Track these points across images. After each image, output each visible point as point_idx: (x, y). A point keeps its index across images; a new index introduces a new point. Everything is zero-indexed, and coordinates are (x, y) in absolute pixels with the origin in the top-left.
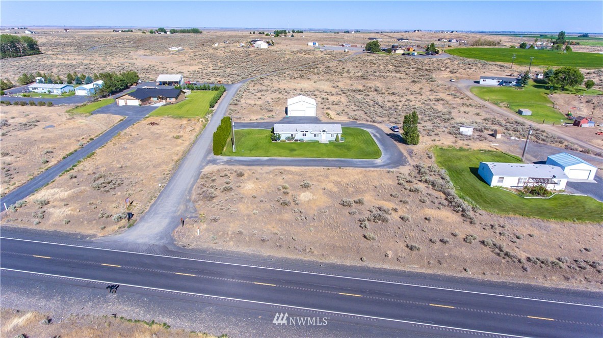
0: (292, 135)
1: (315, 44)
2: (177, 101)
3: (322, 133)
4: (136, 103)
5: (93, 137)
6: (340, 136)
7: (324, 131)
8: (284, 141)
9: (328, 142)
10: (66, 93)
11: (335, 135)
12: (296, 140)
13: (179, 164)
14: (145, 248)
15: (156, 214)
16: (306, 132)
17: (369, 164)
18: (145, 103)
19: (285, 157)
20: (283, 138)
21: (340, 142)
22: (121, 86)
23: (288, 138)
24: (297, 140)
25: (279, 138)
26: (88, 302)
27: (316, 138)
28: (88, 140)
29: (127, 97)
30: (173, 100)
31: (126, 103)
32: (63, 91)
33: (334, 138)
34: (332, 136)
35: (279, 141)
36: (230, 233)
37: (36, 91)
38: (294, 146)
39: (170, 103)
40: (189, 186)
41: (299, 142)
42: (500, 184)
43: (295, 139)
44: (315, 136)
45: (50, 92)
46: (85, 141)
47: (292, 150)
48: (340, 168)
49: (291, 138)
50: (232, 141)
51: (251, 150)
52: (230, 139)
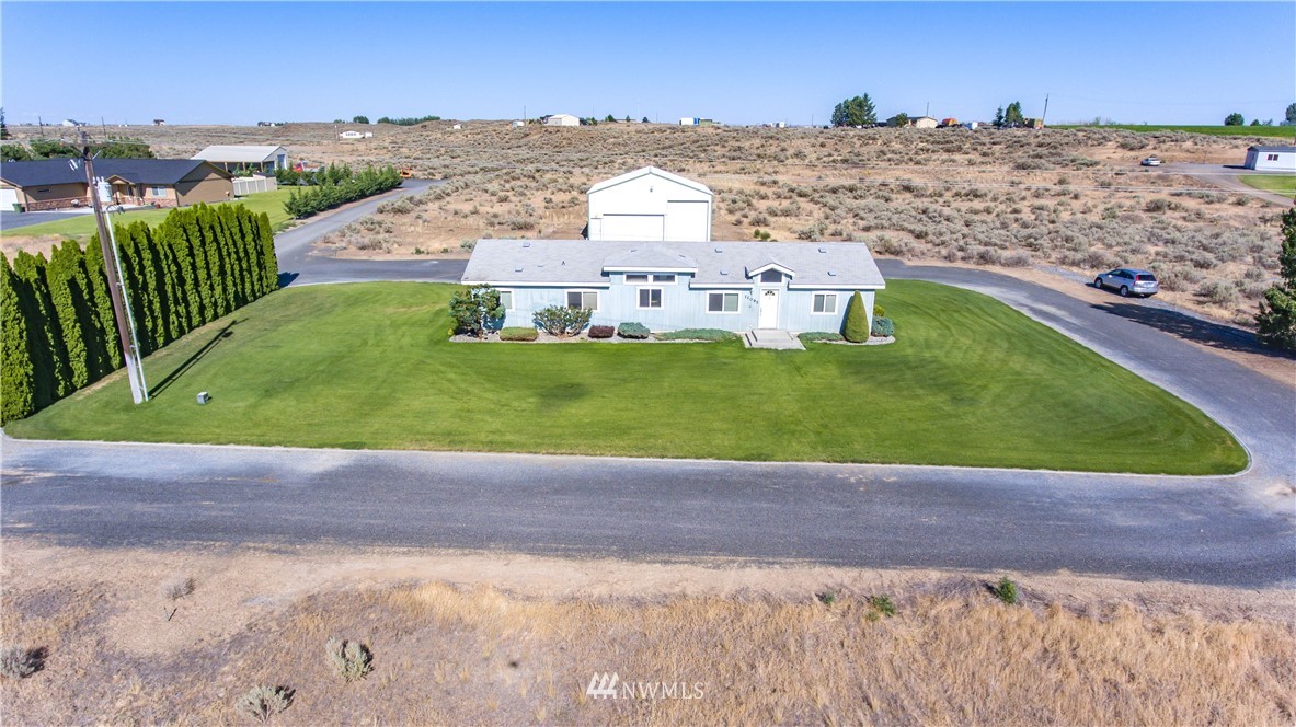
0: (575, 301)
3: (758, 285)
6: (868, 301)
7: (772, 276)
8: (524, 338)
9: (798, 345)
11: (842, 301)
12: (599, 333)
16: (657, 278)
19: (492, 446)
20: (519, 313)
21: (873, 341)
23: (551, 320)
24: (606, 332)
25: (497, 320)
27: (723, 321)
30: (168, 195)
33: (830, 321)
34: (819, 307)
35: (495, 338)
38: (580, 368)
41: (615, 339)
43: (595, 321)
44: (716, 303)
47: (562, 394)
48: (1004, 593)
49: (570, 317)
50: (225, 333)
51: (269, 392)
52: (223, 322)
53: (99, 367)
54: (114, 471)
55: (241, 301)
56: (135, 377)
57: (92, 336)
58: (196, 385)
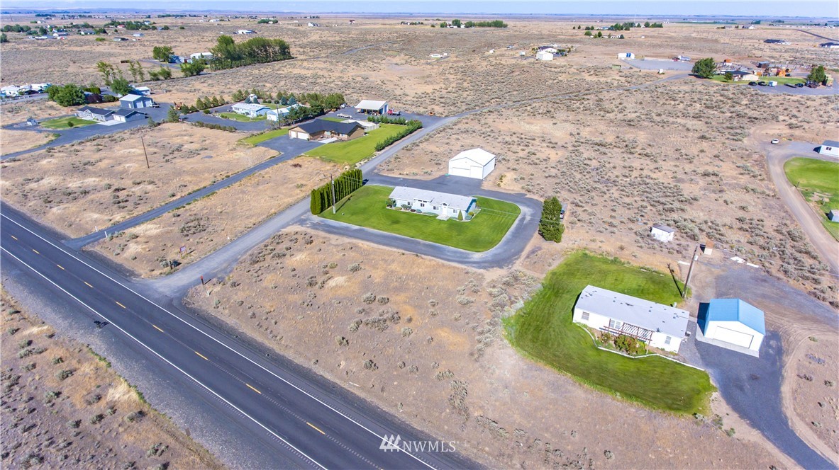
0: (409, 203)
1: (629, 55)
2: (350, 138)
3: (442, 205)
4: (304, 136)
5: (230, 174)
6: (463, 213)
7: (445, 205)
8: (400, 209)
9: (446, 219)
10: (261, 115)
11: (458, 212)
12: (412, 210)
13: (270, 217)
14: (157, 296)
15: (197, 267)
16: (424, 201)
17: (461, 257)
18: (315, 137)
19: (378, 229)
20: (399, 204)
21: (464, 220)
22: (315, 112)
23: (404, 206)
24: (414, 211)
25: (394, 204)
26: (82, 329)
27: (436, 212)
28: (224, 177)
29: (298, 129)
30: (345, 137)
31: (297, 136)
32: (259, 114)
33: (456, 215)
34: (454, 212)
35: (394, 208)
36: (232, 301)
37: (237, 111)
38: (403, 217)
39: (341, 140)
40: (254, 244)
42: (584, 322)
43: (410, 208)
44: (435, 208)
45: (248, 114)
46: (219, 178)
47: (396, 222)
48: (417, 256)
49: (408, 207)
50: (349, 199)
51: (352, 215)
52: (349, 196)
53: (329, 206)
54: (331, 224)
55: (354, 190)
56: (334, 208)
57: (329, 200)
58: (342, 212)
